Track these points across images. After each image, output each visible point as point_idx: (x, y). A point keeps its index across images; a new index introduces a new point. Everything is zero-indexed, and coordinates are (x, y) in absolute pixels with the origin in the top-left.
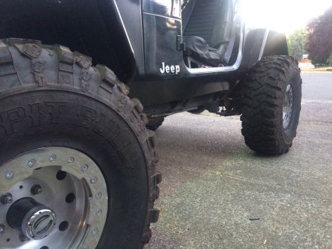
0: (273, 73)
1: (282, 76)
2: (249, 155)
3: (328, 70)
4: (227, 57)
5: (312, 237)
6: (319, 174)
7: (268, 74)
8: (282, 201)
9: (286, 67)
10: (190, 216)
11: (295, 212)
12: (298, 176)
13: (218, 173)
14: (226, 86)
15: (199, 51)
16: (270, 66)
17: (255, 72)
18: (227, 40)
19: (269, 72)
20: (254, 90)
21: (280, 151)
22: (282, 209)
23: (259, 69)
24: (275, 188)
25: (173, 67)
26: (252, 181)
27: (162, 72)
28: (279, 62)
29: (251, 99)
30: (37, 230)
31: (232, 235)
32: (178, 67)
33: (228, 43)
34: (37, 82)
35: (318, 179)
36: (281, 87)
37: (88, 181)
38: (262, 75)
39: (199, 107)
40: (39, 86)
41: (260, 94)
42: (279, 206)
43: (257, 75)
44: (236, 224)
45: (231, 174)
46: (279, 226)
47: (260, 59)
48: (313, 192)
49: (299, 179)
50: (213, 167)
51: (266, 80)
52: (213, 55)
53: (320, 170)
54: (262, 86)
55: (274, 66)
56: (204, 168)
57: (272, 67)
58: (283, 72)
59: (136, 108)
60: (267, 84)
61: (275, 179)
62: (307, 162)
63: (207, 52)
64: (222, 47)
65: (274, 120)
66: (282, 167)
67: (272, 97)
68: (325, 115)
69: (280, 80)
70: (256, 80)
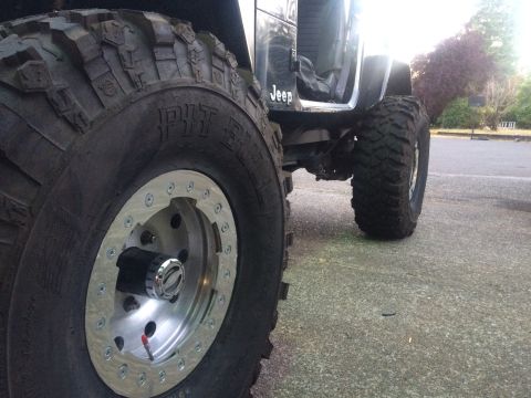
0: (399, 119)
1: (410, 123)
2: (360, 238)
3: (439, 133)
4: (340, 91)
5: (470, 333)
6: (460, 262)
7: (391, 120)
8: (419, 293)
9: (416, 111)
10: (298, 313)
11: (440, 306)
12: (433, 264)
13: (321, 260)
14: (325, 136)
15: (305, 79)
16: (393, 109)
17: (374, 117)
18: (338, 66)
19: (392, 117)
20: (373, 142)
21: (404, 232)
22: (421, 302)
23: (378, 113)
24: (406, 278)
25: (284, 93)
26: (372, 269)
27: (273, 98)
28: (406, 104)
29: (367, 155)
30: (167, 286)
31: (363, 334)
32: (290, 94)
33: (340, 71)
34: (193, 75)
35: (460, 267)
36: (410, 139)
37: (220, 228)
38: (383, 120)
39: (298, 161)
40: (197, 82)
41: (381, 147)
42: (416, 299)
43: (376, 120)
44: (365, 321)
45: (341, 262)
46: (422, 322)
47: (381, 98)
48: (457, 283)
49: (434, 268)
50: (311, 252)
51: (388, 128)
52: (322, 87)
53: (461, 257)
54: (383, 136)
55: (399, 109)
56: (301, 255)
57: (396, 111)
58: (412, 119)
59: (276, 133)
60: (392, 134)
61: (403, 267)
62: (440, 246)
63: (314, 81)
64: (332, 76)
65: (400, 185)
66: (408, 253)
67: (397, 153)
68: (448, 190)
69: (408, 128)
70: (374, 128)
